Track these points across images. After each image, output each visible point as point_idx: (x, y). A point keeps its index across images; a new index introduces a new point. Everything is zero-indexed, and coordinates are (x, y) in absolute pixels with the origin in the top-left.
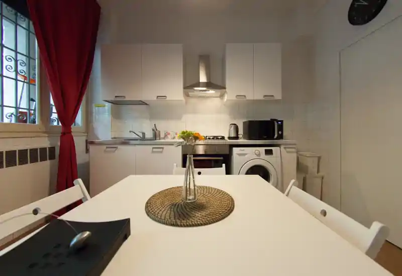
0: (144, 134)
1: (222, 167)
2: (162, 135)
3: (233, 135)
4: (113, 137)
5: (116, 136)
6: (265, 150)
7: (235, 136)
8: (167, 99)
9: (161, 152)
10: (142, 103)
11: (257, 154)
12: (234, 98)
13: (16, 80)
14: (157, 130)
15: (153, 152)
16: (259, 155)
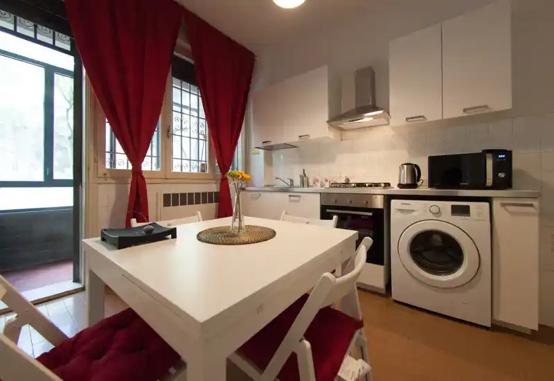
0: (292, 181)
1: (332, 219)
2: (311, 182)
3: (405, 182)
4: (266, 184)
5: (270, 184)
6: (452, 206)
7: (409, 182)
8: (310, 138)
9: (298, 201)
10: (287, 146)
11: (435, 212)
12: (404, 122)
13: (198, 139)
14: (305, 175)
15: (290, 201)
16: (439, 213)
